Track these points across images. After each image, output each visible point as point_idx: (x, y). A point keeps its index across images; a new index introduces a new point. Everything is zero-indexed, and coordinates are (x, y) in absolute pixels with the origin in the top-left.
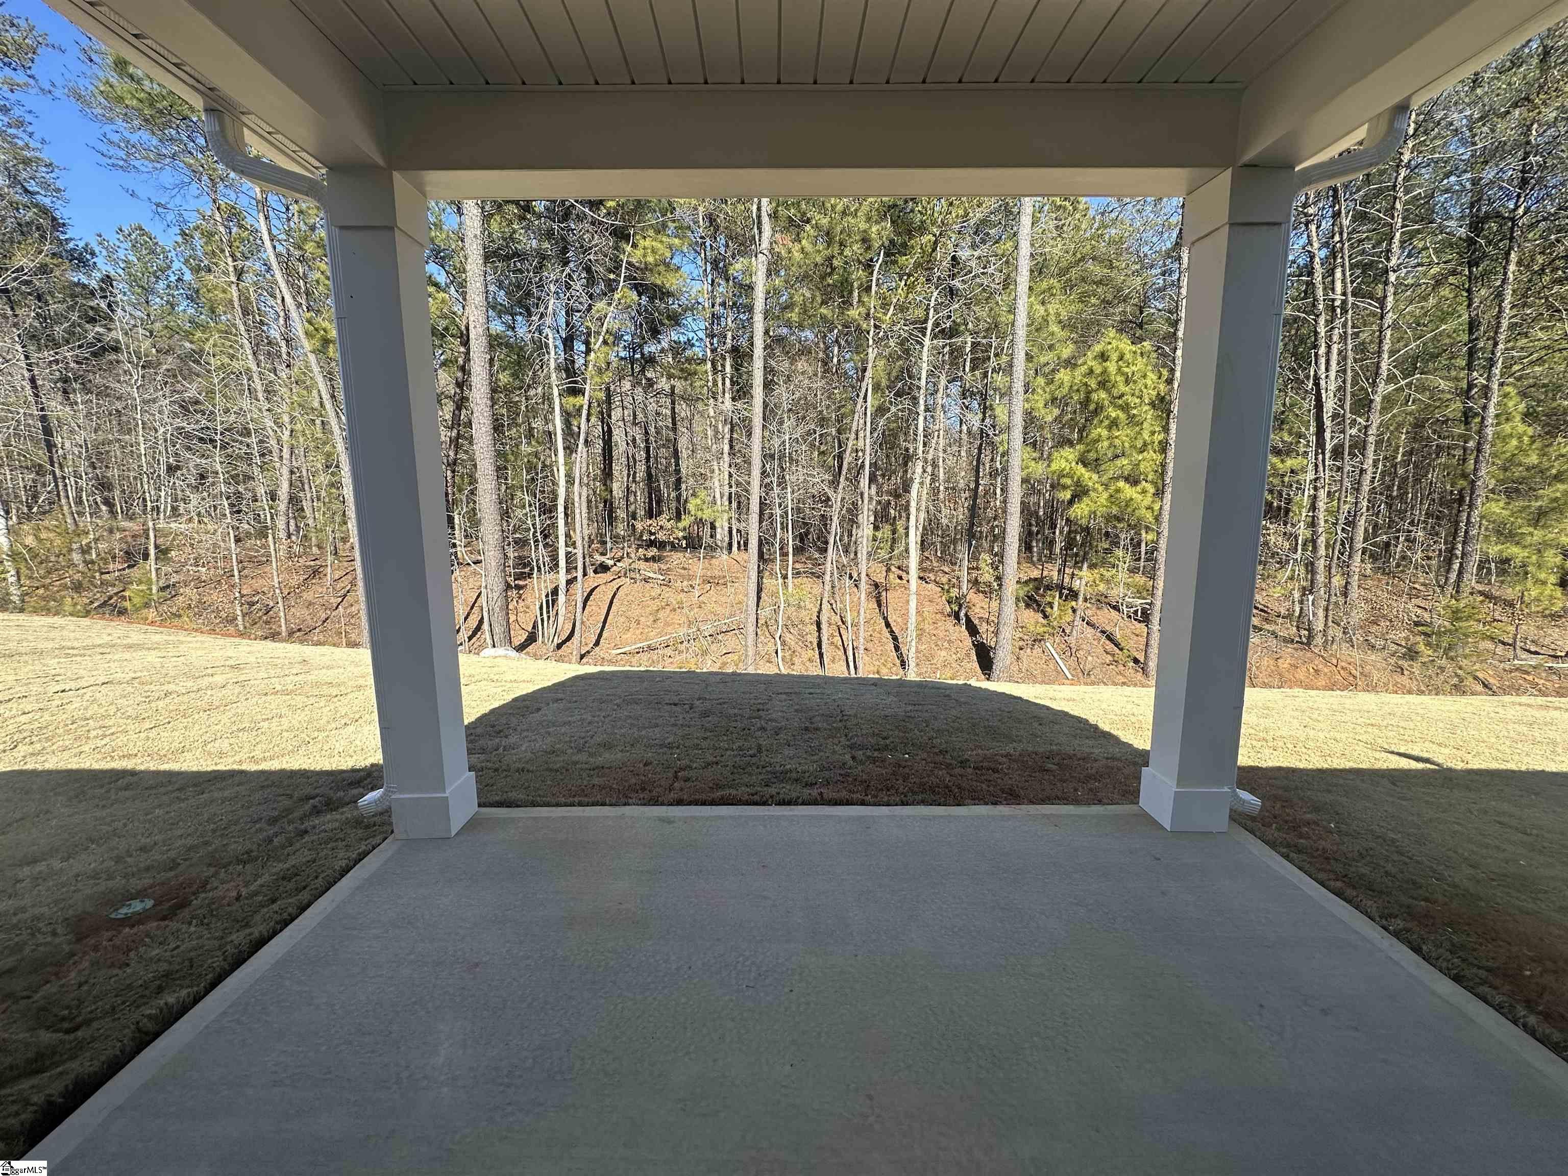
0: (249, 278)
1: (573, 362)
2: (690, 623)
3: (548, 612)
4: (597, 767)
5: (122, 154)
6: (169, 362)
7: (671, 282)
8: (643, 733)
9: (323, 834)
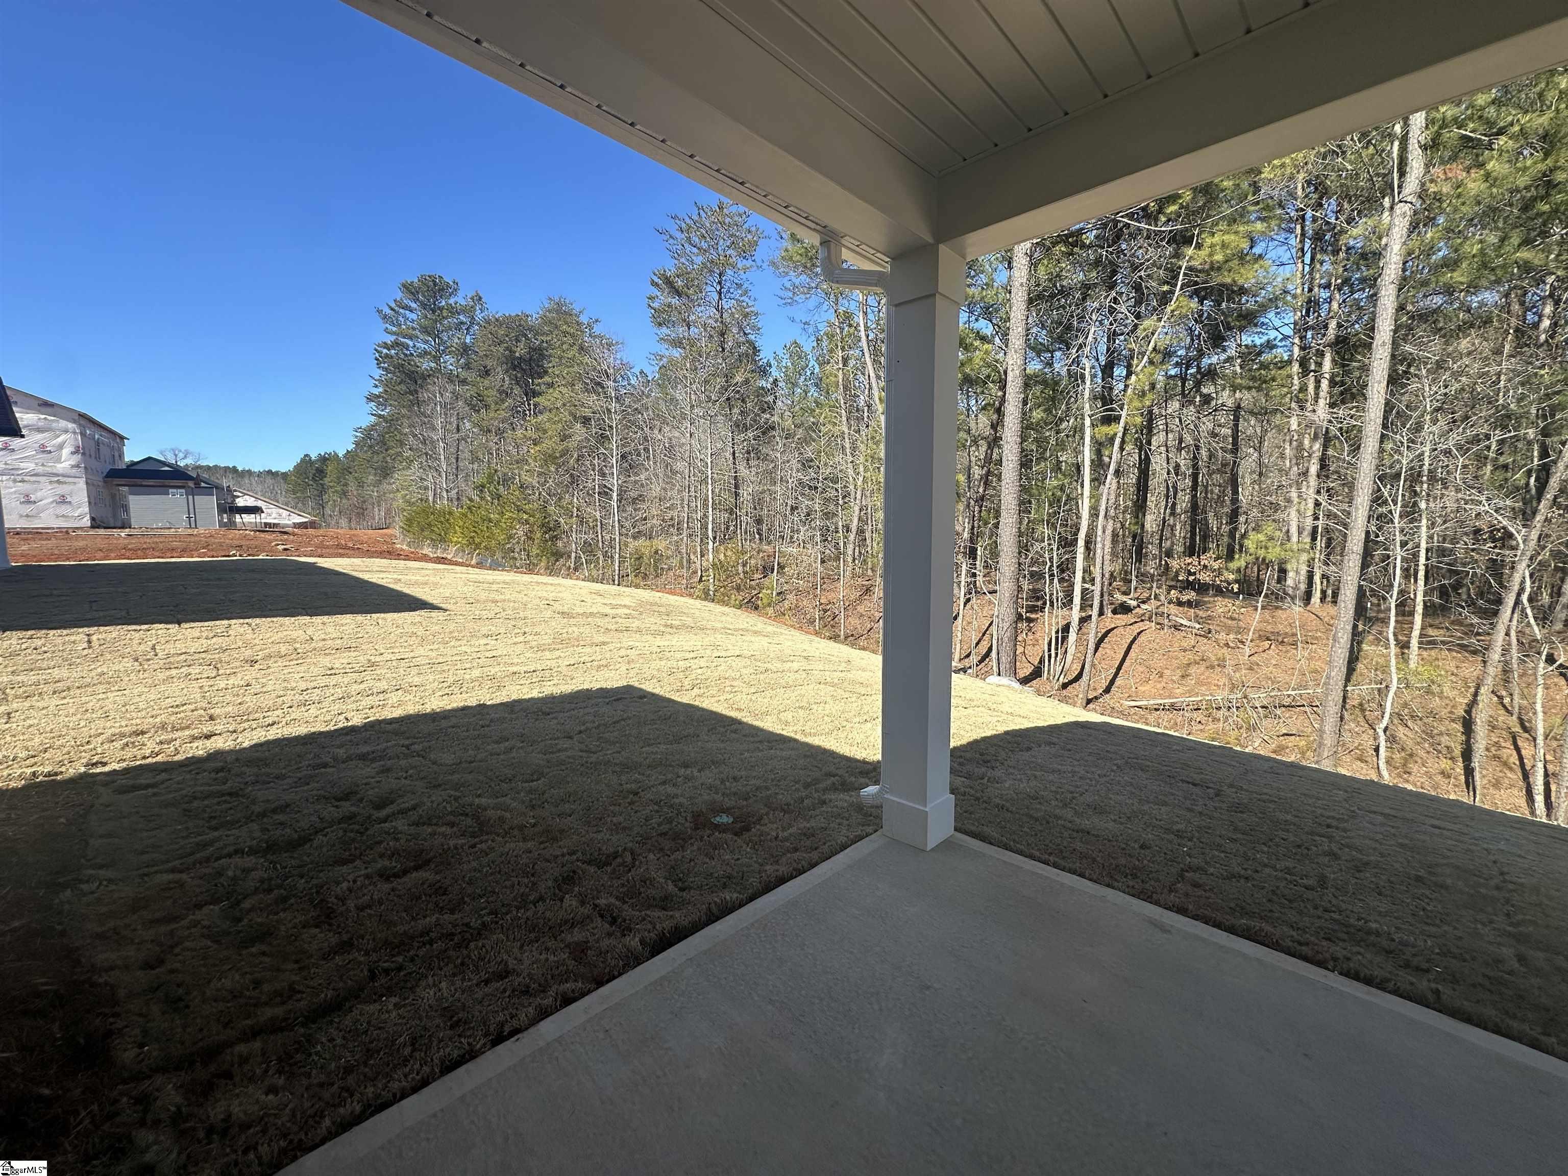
0: (852, 363)
1: (1111, 389)
2: (1233, 688)
3: (1057, 649)
4: (1082, 831)
5: (790, 294)
6: (800, 433)
7: (1247, 277)
8: (1146, 807)
9: (835, 809)
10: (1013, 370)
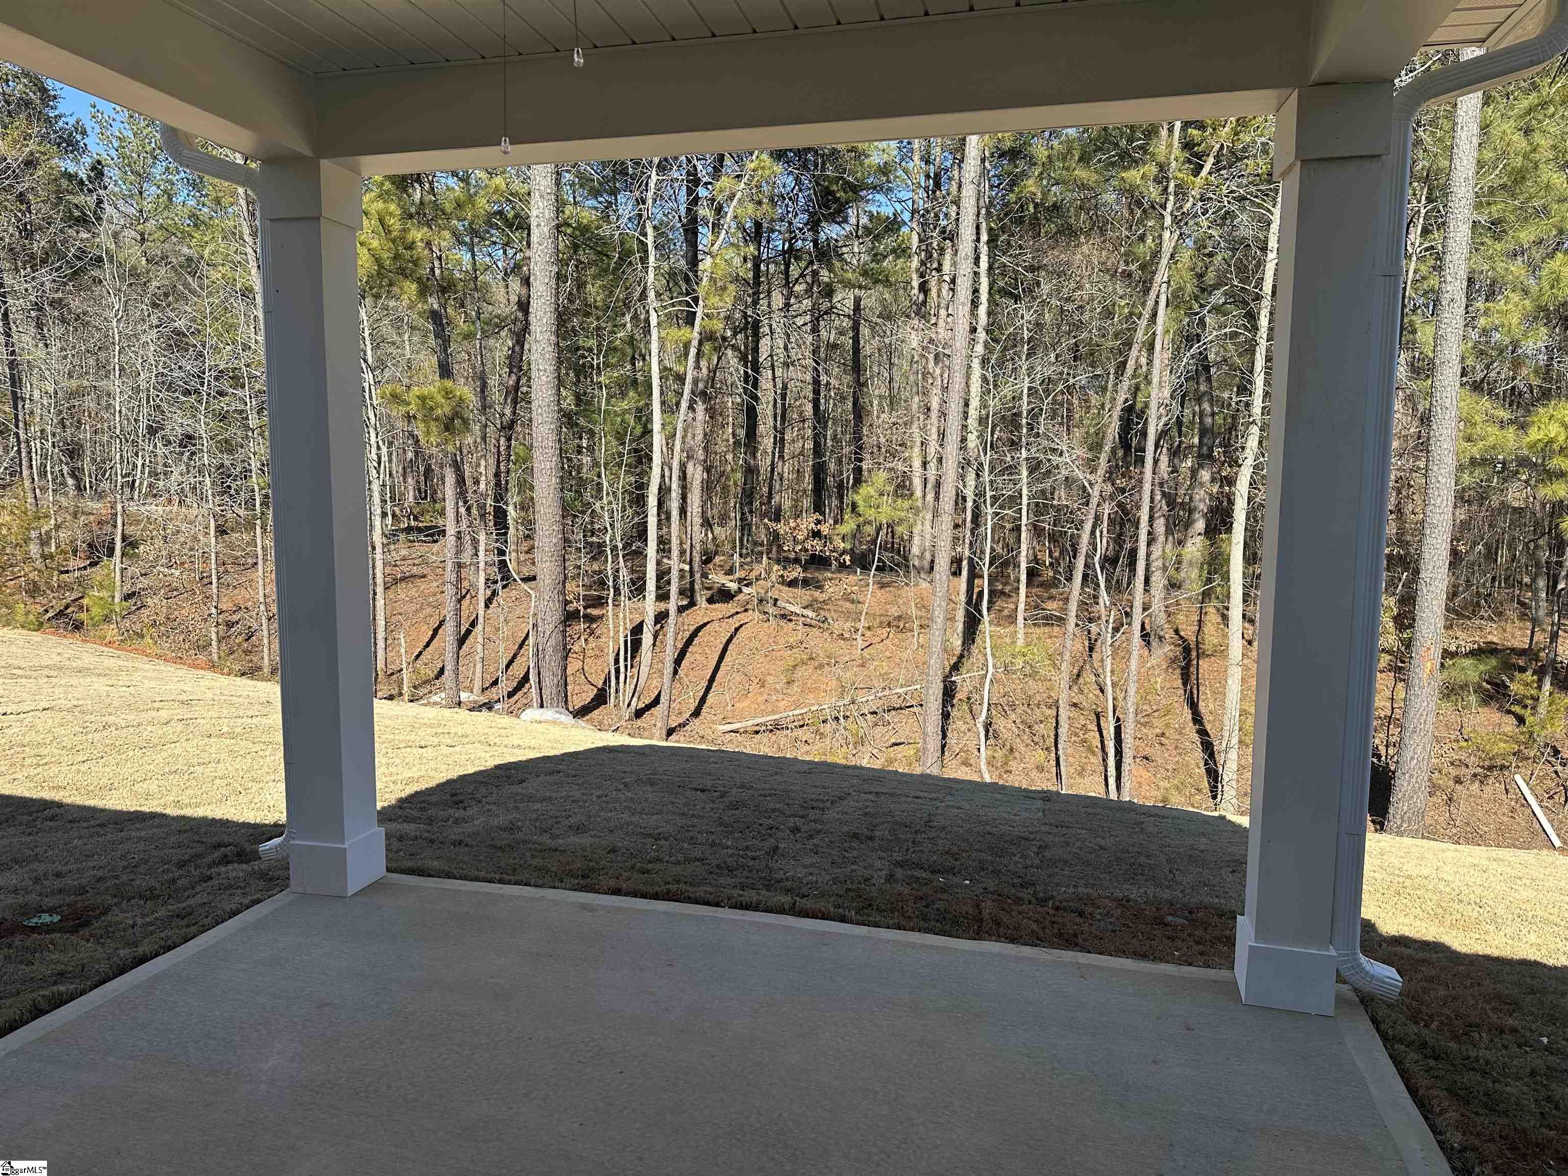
2: (842, 691)
3: (626, 662)
4: (549, 849)
9: (225, 881)
10: (539, 225)
